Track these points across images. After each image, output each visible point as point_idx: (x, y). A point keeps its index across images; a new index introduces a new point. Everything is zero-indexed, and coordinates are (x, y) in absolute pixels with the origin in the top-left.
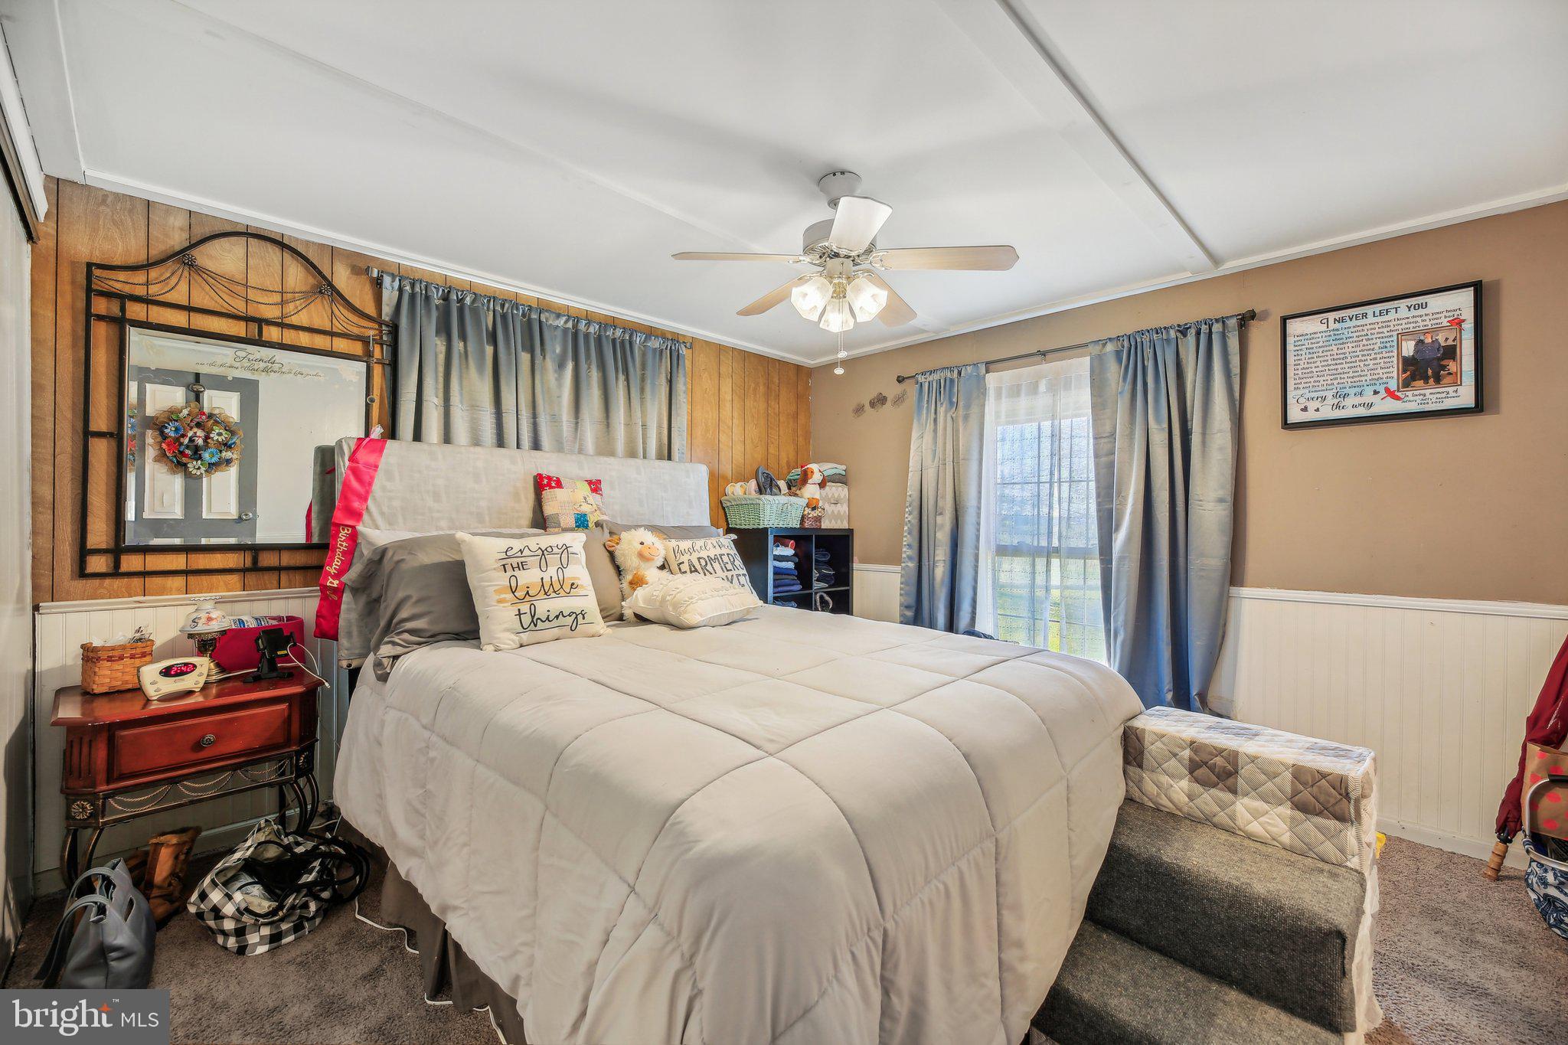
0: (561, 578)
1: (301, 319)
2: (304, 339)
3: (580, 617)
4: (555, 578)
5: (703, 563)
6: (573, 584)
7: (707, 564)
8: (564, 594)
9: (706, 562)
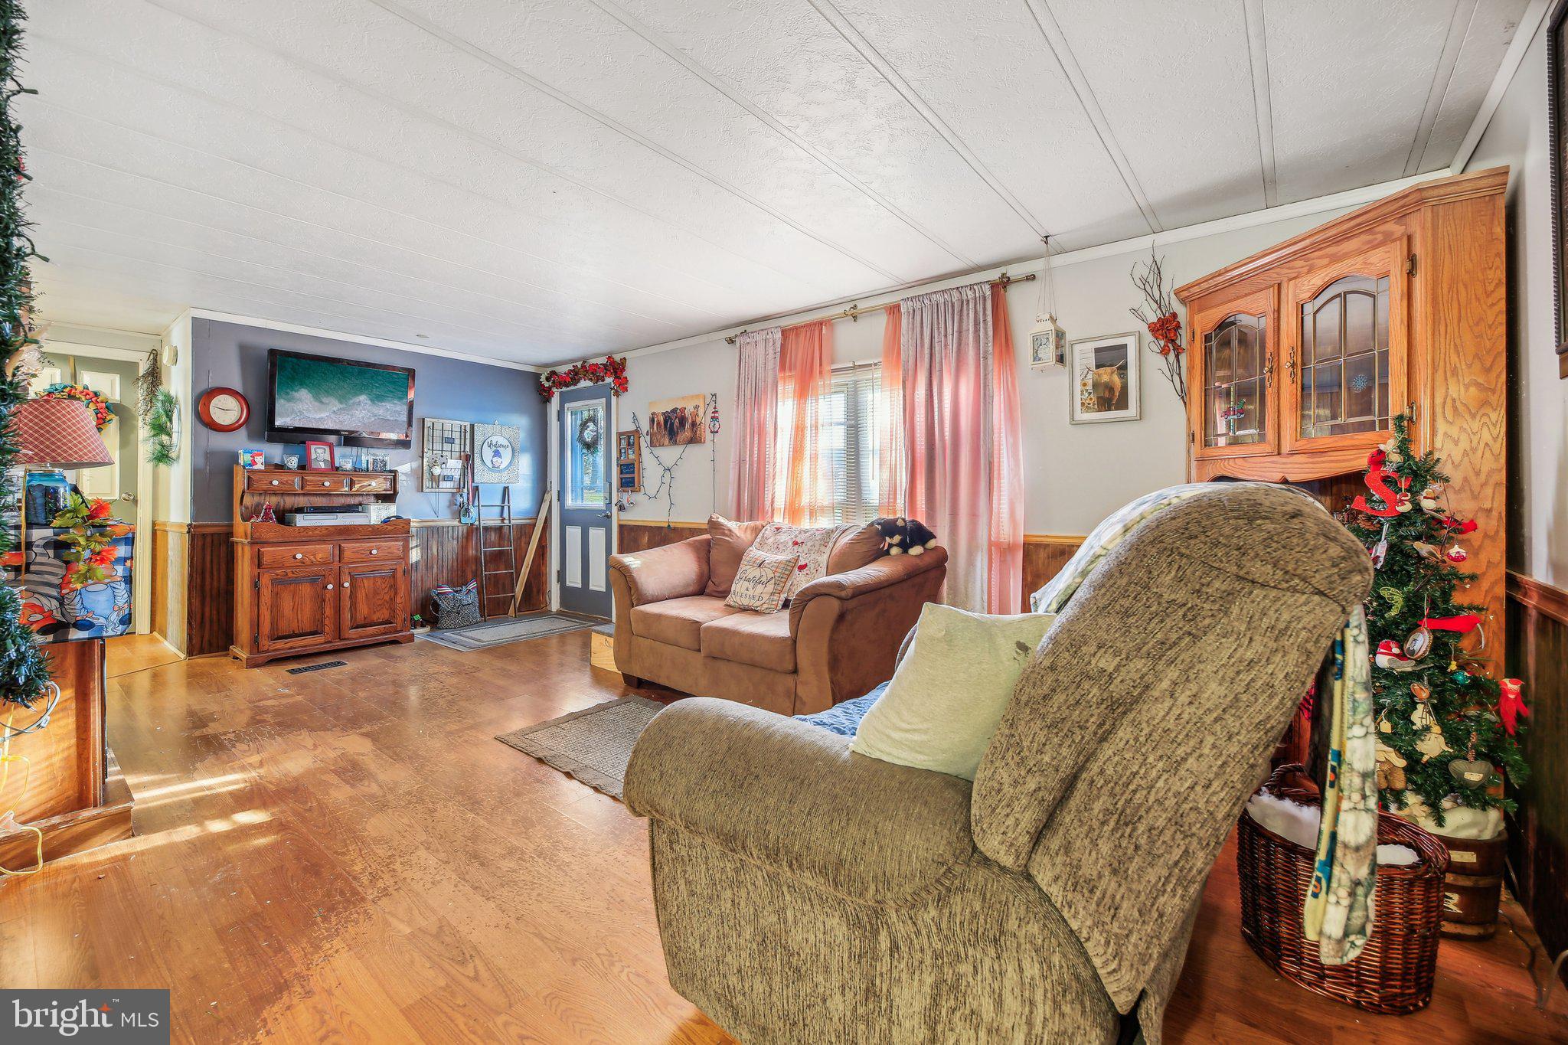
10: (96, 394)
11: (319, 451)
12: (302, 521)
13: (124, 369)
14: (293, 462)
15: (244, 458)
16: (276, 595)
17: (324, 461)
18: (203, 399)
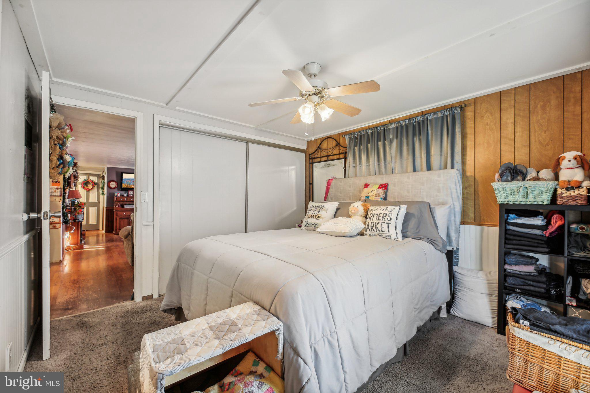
0: (317, 214)
1: (334, 153)
2: (335, 157)
3: (316, 225)
4: (315, 214)
5: (372, 225)
6: (319, 216)
7: (374, 226)
8: (315, 219)
9: (374, 225)
10: (92, 181)
11: (131, 192)
12: (126, 207)
13: (98, 175)
14: (126, 195)
15: (116, 194)
16: (120, 221)
17: (132, 195)
18: (109, 182)
